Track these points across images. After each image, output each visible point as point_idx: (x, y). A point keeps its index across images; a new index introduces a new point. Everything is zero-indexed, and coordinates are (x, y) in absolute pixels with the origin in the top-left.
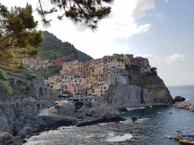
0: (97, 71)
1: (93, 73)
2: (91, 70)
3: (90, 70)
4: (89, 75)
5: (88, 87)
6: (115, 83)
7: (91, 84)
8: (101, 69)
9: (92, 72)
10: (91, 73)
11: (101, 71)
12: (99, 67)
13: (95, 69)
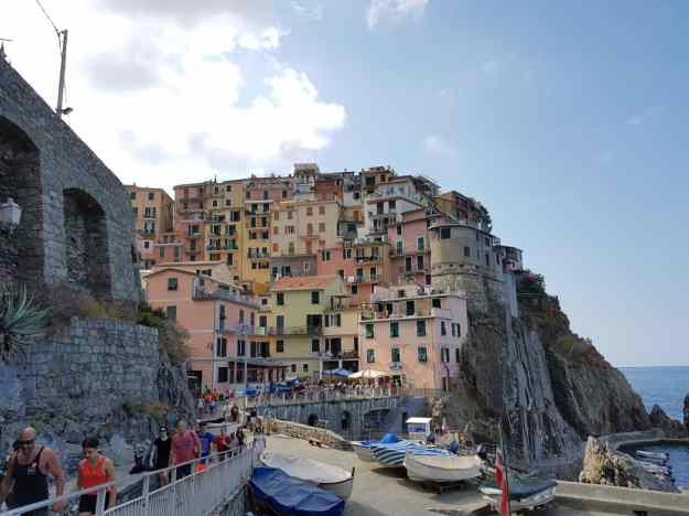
0: (293, 237)
1: (259, 243)
2: (242, 227)
3: (238, 224)
4: (230, 256)
5: (280, 320)
6: (486, 303)
7: (315, 300)
8: (322, 227)
9: (253, 236)
10: (246, 243)
11: (323, 236)
12: (310, 213)
13: (274, 223)
